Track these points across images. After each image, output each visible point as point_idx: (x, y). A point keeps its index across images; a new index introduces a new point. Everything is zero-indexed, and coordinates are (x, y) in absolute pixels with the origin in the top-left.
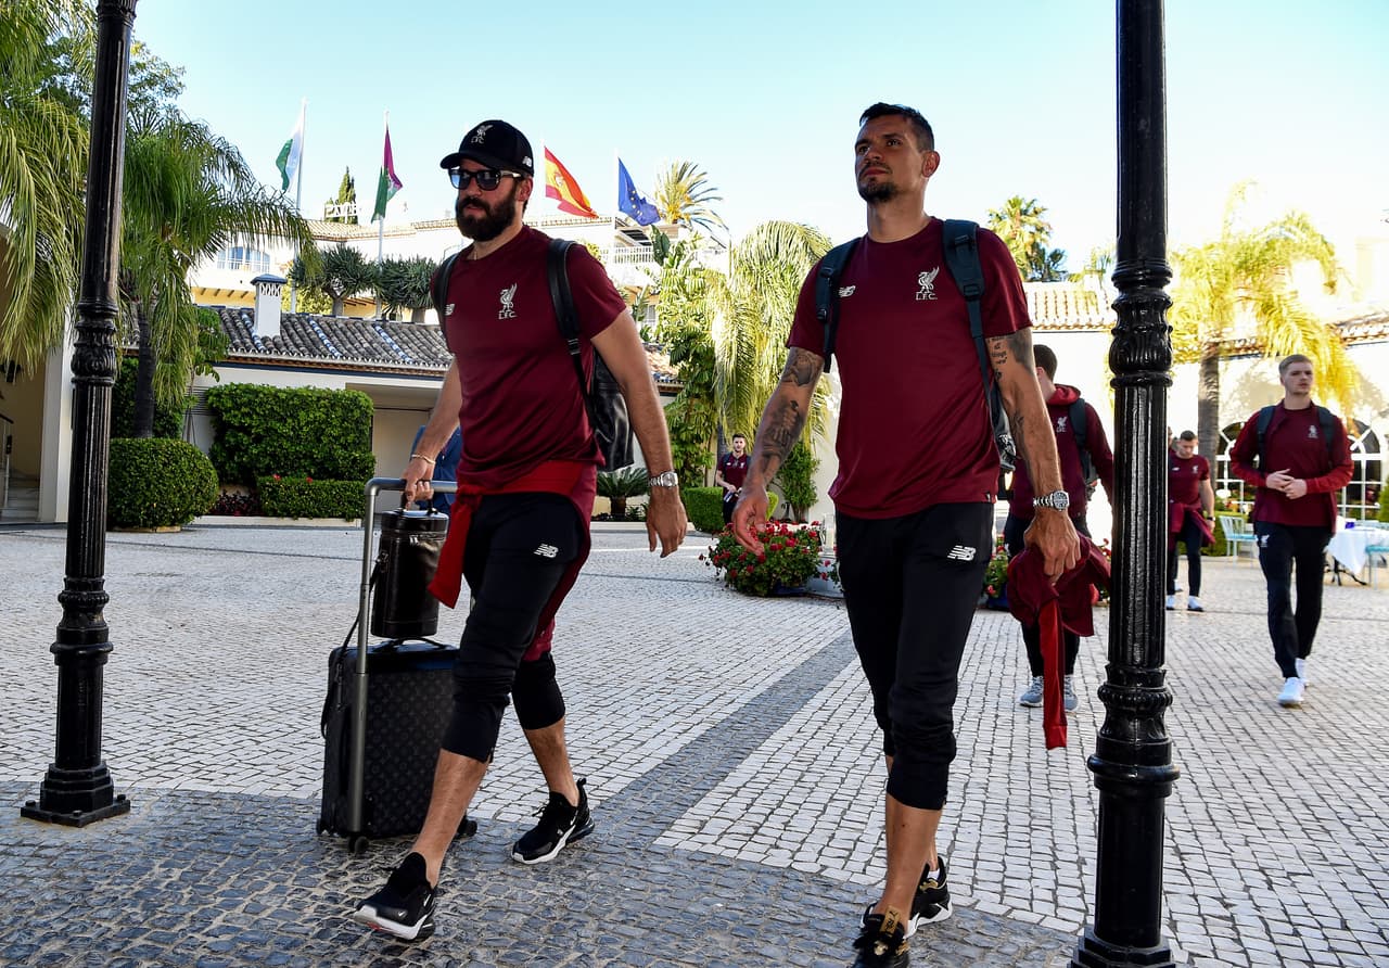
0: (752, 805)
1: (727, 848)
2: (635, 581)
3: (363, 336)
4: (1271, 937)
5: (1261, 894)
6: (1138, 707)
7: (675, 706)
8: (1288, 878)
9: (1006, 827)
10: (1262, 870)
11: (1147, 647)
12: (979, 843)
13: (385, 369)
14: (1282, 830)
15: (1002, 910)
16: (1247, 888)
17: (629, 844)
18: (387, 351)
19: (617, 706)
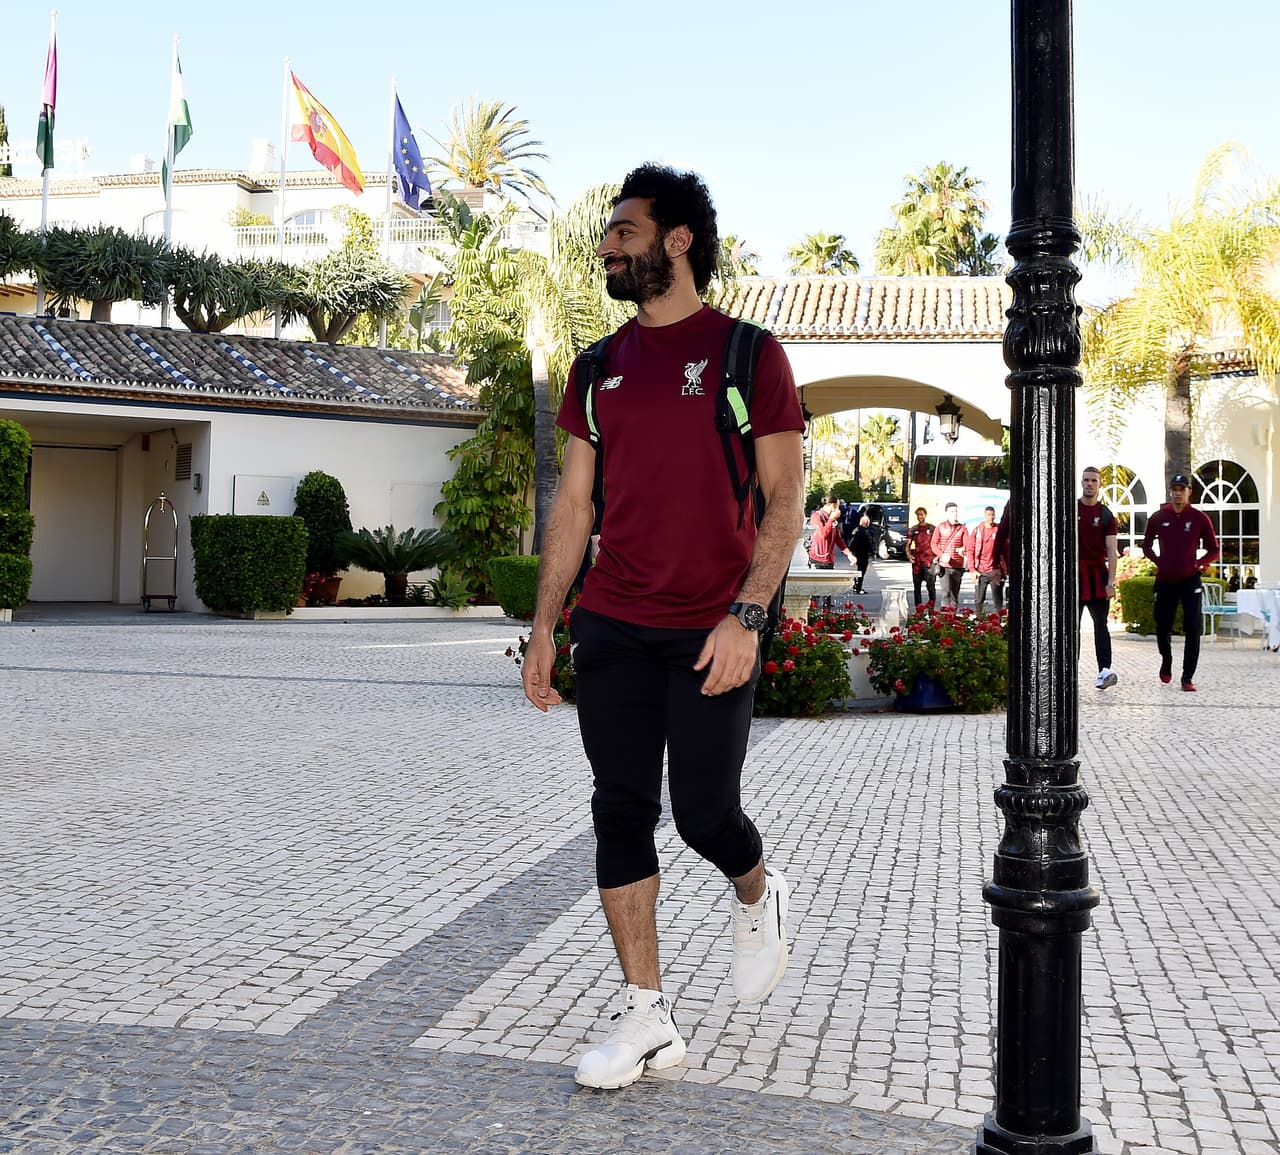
0: (555, 985)
1: (515, 1047)
2: (416, 687)
3: (16, 339)
4: (1227, 1112)
5: (1219, 1060)
6: (1045, 813)
7: (459, 855)
8: (1254, 1037)
9: (899, 995)
10: (1222, 1029)
11: (1054, 732)
12: (862, 1018)
13: (49, 387)
14: (1250, 977)
15: (885, 1104)
16: (1202, 1053)
17: (375, 1049)
18: (53, 363)
19: (374, 859)
